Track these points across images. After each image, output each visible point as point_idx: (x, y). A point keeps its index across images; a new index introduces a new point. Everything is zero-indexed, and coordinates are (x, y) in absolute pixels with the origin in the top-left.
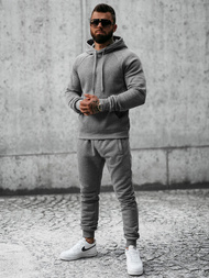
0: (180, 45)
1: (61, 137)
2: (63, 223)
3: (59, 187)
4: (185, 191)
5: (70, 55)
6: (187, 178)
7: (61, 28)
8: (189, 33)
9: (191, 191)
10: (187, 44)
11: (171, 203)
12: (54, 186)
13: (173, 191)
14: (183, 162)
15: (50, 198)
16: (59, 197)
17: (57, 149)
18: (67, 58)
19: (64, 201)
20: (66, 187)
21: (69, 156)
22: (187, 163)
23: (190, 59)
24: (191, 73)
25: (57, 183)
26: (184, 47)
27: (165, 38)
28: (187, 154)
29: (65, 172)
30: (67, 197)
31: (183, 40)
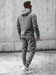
0: (40, 12)
1: (8, 37)
2: (10, 60)
3: (7, 51)
4: (41, 52)
5: (11, 15)
6: (41, 48)
7: (8, 7)
8: (42, 9)
9: (43, 52)
10: (42, 12)
11: (38, 55)
12: (6, 51)
13: (38, 52)
14: (40, 44)
15: (5, 54)
16: (8, 54)
17: (7, 40)
18: (10, 15)
19: (9, 55)
20: (9, 51)
21: (10, 42)
22: (42, 44)
23: (43, 16)
24: (43, 20)
25: (7, 50)
26: (41, 13)
27: (36, 10)
28: (41, 42)
29: (9, 47)
30: (10, 53)
31: (40, 11)
